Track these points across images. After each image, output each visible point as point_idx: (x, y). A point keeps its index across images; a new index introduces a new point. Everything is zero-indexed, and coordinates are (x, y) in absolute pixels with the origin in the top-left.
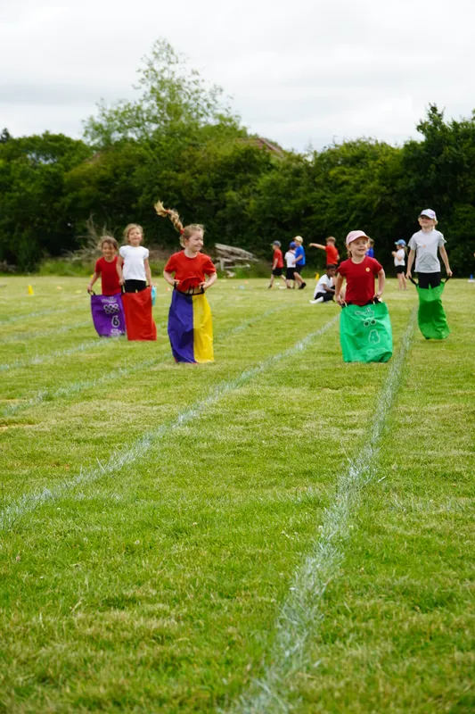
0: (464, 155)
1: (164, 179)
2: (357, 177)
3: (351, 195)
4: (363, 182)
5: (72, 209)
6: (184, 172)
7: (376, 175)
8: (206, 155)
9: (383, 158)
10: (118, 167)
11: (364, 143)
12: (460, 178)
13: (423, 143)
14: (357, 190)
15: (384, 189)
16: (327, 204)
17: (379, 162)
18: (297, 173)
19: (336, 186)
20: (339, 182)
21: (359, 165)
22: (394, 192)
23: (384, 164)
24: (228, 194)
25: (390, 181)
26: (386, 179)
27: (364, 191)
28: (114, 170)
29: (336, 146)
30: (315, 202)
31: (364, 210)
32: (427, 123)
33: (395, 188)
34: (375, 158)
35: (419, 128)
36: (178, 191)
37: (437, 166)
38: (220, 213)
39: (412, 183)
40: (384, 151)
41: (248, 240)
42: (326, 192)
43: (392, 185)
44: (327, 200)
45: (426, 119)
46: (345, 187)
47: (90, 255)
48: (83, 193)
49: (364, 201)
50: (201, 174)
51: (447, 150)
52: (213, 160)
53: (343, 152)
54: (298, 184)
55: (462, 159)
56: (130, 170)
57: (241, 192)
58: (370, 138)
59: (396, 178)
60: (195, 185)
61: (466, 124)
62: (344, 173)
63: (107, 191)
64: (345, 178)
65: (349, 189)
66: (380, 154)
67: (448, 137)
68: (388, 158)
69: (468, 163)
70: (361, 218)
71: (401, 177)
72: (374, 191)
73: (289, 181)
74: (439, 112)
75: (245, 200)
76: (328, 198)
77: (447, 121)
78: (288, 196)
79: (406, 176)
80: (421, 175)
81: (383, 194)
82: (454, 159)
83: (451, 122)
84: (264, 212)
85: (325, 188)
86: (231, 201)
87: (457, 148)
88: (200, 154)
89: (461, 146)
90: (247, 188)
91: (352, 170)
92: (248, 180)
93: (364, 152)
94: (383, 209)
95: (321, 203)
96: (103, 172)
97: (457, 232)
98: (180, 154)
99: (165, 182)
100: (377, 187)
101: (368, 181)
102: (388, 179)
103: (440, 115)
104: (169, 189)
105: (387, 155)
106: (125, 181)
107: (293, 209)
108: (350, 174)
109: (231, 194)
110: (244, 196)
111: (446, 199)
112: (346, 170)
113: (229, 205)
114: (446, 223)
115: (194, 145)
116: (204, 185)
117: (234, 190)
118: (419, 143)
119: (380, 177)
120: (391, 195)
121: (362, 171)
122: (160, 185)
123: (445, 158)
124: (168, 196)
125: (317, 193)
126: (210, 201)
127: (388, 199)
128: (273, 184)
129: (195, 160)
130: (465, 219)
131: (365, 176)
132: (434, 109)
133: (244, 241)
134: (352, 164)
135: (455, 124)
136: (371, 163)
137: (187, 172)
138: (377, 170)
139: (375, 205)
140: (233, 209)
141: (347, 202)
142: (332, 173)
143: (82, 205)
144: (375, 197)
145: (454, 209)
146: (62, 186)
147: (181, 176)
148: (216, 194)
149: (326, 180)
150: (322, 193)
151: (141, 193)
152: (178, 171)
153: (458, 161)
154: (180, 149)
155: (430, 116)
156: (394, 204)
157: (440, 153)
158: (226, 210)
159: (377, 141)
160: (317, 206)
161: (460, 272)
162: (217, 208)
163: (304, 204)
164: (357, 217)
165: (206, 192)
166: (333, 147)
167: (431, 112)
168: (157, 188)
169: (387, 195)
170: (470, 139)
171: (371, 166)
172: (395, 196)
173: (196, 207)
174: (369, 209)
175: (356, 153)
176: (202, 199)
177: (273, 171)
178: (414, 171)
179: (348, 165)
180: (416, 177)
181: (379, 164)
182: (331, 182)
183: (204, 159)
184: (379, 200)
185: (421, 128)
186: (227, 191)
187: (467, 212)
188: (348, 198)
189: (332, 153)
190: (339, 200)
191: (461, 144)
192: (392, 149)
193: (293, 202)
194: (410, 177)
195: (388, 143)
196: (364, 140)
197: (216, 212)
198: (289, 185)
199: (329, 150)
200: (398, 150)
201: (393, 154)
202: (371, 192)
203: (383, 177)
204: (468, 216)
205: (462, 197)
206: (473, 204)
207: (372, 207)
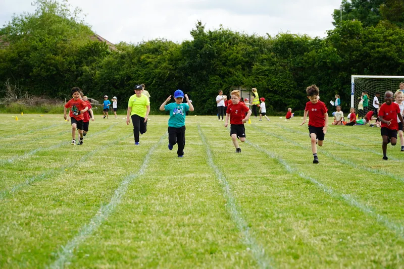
0: (215, 48)
1: (47, 59)
2: (156, 60)
3: (153, 69)
4: (159, 62)
6: (59, 55)
7: (166, 59)
8: (70, 46)
9: (170, 49)
10: (22, 52)
11: (159, 41)
12: (212, 62)
13: (192, 42)
14: (156, 67)
15: (171, 67)
16: (139, 74)
17: (168, 51)
18: (123, 57)
19: (145, 65)
20: (146, 62)
21: (157, 53)
22: (176, 68)
23: (171, 53)
24: (84, 68)
26: (172, 61)
27: (160, 68)
28: (18, 53)
29: (144, 42)
30: (132, 73)
31: (160, 78)
32: (195, 31)
33: (177, 66)
34: (166, 50)
35: (191, 32)
36: (55, 66)
37: (200, 54)
38: (79, 78)
39: (186, 64)
40: (171, 45)
41: (94, 93)
42: (138, 67)
43: (175, 64)
44: (140, 73)
45: (195, 29)
46: (150, 65)
47: (8, 102)
49: (159, 73)
50: (67, 56)
51: (206, 46)
52: (74, 49)
53: (148, 46)
54: (123, 63)
55: (213, 51)
56: (28, 53)
57: (91, 67)
59: (178, 60)
60: (66, 63)
61: (216, 32)
62: (148, 57)
63: (15, 65)
64: (149, 60)
65: (152, 66)
66: (169, 47)
67: (206, 40)
68: (173, 49)
69: (217, 53)
70: (159, 83)
71: (181, 60)
72: (166, 68)
73: (118, 61)
74: (202, 25)
75: (93, 71)
76: (140, 71)
77: (206, 31)
78: (118, 69)
79: (183, 59)
80: (191, 60)
81: (170, 69)
82: (209, 51)
83: (208, 31)
84: (104, 78)
85: (138, 65)
86: (86, 71)
87: (211, 45)
88: (68, 46)
89: (213, 44)
90: (94, 65)
91: (153, 56)
92: (95, 60)
93: (160, 46)
94: (171, 77)
95: (136, 73)
96: (12, 55)
97: (210, 91)
98: (56, 45)
99: (48, 61)
100: (167, 66)
101: (162, 62)
102: (173, 61)
103: (203, 27)
104: (51, 65)
105: (173, 47)
106: (25, 60)
107: (120, 76)
108: (152, 58)
109: (86, 68)
110: (92, 69)
111: (205, 73)
112: (150, 56)
113: (84, 74)
114: (204, 86)
115: (64, 40)
116: (70, 62)
117: (87, 66)
118: (190, 41)
119: (169, 60)
120: (175, 70)
121: (159, 56)
122: (45, 63)
123: (205, 50)
124: (49, 69)
125: (134, 69)
126: (73, 72)
127: (173, 72)
128: (109, 63)
129: (65, 48)
130: (215, 83)
131: (160, 60)
132: (200, 23)
133: (92, 94)
134: (153, 53)
135: (210, 32)
136: (164, 52)
137: (60, 56)
138: (167, 56)
139: (167, 75)
140: (86, 76)
141: (150, 73)
142: (142, 57)
145: (209, 78)
147: (57, 58)
148: (77, 68)
149: (139, 61)
150: (136, 68)
152: (55, 55)
153: (212, 52)
154: (56, 43)
155: (197, 27)
156: (176, 75)
157: (202, 48)
158: (83, 77)
159: (167, 40)
160: (134, 76)
161: (212, 112)
162: (77, 76)
163: (127, 75)
164: (156, 82)
165: (71, 67)
166: (142, 43)
167: (198, 25)
168: (42, 65)
169: (173, 70)
170: (218, 40)
171: (164, 54)
172: (177, 70)
173: (66, 75)
174: (162, 78)
175: (156, 46)
176: (69, 70)
177: (109, 55)
178: (188, 57)
179: (151, 53)
180: (189, 60)
181: (168, 53)
182: (141, 62)
183: (70, 48)
184: (169, 72)
185: (193, 33)
186: (83, 66)
187: (216, 80)
188: (151, 71)
189: (142, 46)
190: (146, 72)
191: (213, 43)
192: (175, 44)
193: (121, 73)
194: (185, 60)
195: (172, 41)
196: (159, 40)
197: (76, 78)
198: (118, 63)
199: (140, 44)
200: (178, 45)
201: (176, 47)
202: (164, 68)
203: (170, 60)
204: (217, 82)
205: (214, 71)
206: (219, 75)
207: (164, 76)
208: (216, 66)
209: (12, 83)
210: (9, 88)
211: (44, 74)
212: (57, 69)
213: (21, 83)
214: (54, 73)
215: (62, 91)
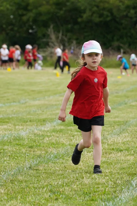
1: (100, 2)
5: (35, 21)
36: (110, 11)
48: (43, 9)
60: (122, 7)
63: (61, 9)
99: (101, 4)
104: (104, 9)
116: (128, 7)
122: (98, 7)
124: (103, 14)
126: (131, 18)
143: (44, 18)
146: (28, 5)
151: (84, 11)
165: (129, 12)
168: (95, 9)
173: (123, 21)
176: (127, 16)
209: (57, 30)
210: (53, 37)
211: (97, 19)
212: (112, 14)
213: (68, 31)
214: (109, 19)
215: (118, 40)
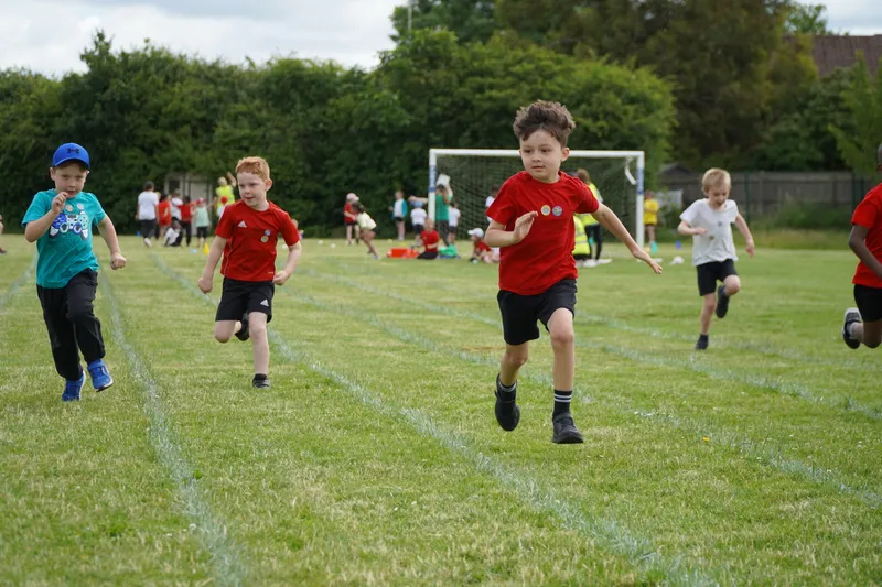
0: (133, 89)
2: (7, 115)
4: (13, 120)
7: (29, 113)
9: (38, 92)
11: (14, 74)
12: (128, 119)
13: (85, 76)
14: (7, 130)
15: (38, 129)
17: (32, 96)
21: (9, 100)
22: (50, 133)
23: (39, 100)
25: (46, 119)
26: (41, 117)
27: (14, 131)
31: (14, 154)
32: (92, 52)
33: (52, 129)
34: (29, 93)
35: (82, 57)
37: (102, 103)
39: (71, 123)
40: (40, 83)
43: (48, 124)
45: (91, 47)
49: (14, 143)
51: (113, 87)
55: (131, 94)
58: (23, 69)
59: (54, 116)
61: (136, 54)
66: (34, 86)
67: (115, 70)
68: (44, 90)
69: (138, 99)
70: (11, 163)
71: (59, 115)
72: (28, 132)
74: (107, 40)
77: (115, 51)
79: (64, 115)
80: (82, 114)
81: (37, 135)
82: (122, 94)
83: (120, 52)
87: (125, 82)
93: (15, 85)
94: (37, 152)
97: (123, 182)
100: (30, 126)
101: (20, 120)
102: (45, 117)
103: (108, 44)
105: (42, 87)
111: (111, 142)
114: (109, 171)
118: (81, 75)
119: (34, 115)
120: (47, 136)
121: (13, 106)
123: (113, 94)
127: (43, 141)
130: (132, 166)
131: (16, 114)
132: (101, 36)
135: (124, 53)
136: (24, 98)
138: (31, 107)
139: (29, 147)
144: (28, 138)
145: (120, 154)
153: (127, 97)
155: (96, 43)
156: (50, 147)
157: (105, 89)
159: (30, 72)
161: (125, 228)
167: (98, 39)
169: (41, 136)
170: (141, 72)
171: (23, 101)
172: (51, 137)
174: (21, 153)
175: (6, 85)
178: (75, 109)
180: (76, 117)
181: (33, 99)
184: (34, 141)
185: (86, 57)
187: (135, 158)
191: (130, 78)
192: (49, 81)
194: (69, 115)
195: (44, 74)
196: (15, 71)
200: (55, 82)
201: (50, 87)
202: (23, 132)
203: (37, 115)
204: (136, 162)
205: (130, 139)
206: (143, 148)
207: (24, 150)
208: (136, 127)
